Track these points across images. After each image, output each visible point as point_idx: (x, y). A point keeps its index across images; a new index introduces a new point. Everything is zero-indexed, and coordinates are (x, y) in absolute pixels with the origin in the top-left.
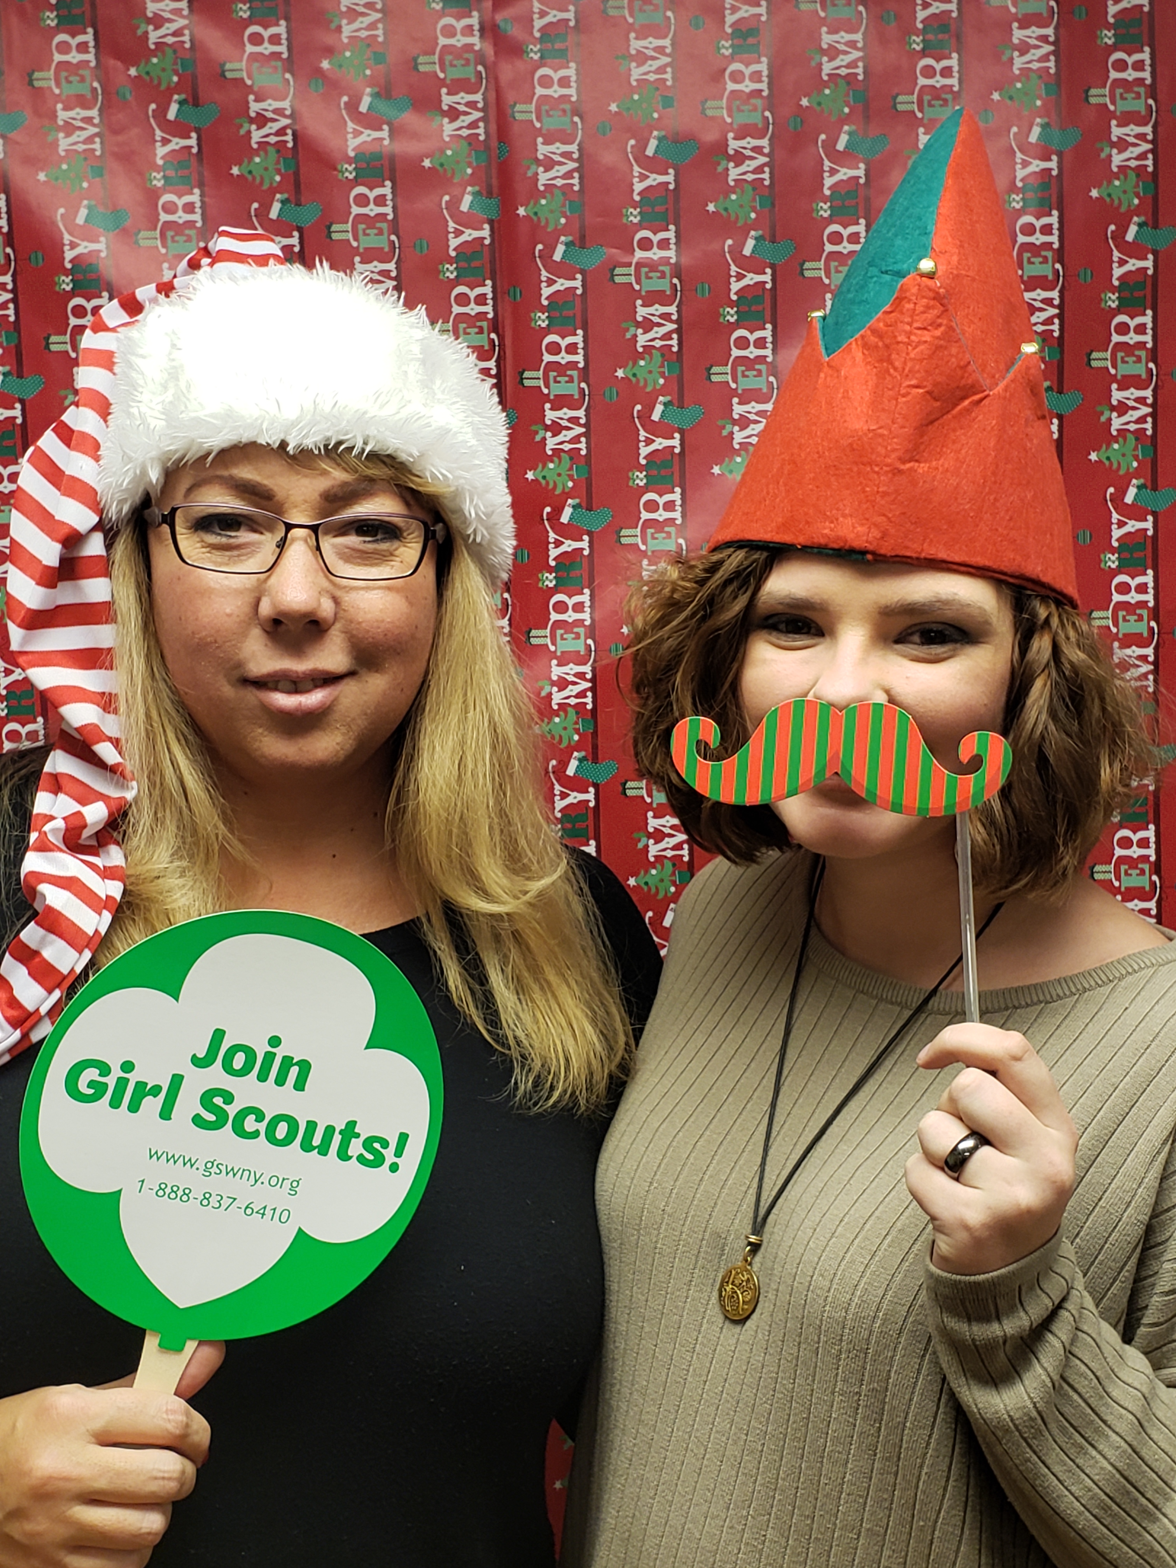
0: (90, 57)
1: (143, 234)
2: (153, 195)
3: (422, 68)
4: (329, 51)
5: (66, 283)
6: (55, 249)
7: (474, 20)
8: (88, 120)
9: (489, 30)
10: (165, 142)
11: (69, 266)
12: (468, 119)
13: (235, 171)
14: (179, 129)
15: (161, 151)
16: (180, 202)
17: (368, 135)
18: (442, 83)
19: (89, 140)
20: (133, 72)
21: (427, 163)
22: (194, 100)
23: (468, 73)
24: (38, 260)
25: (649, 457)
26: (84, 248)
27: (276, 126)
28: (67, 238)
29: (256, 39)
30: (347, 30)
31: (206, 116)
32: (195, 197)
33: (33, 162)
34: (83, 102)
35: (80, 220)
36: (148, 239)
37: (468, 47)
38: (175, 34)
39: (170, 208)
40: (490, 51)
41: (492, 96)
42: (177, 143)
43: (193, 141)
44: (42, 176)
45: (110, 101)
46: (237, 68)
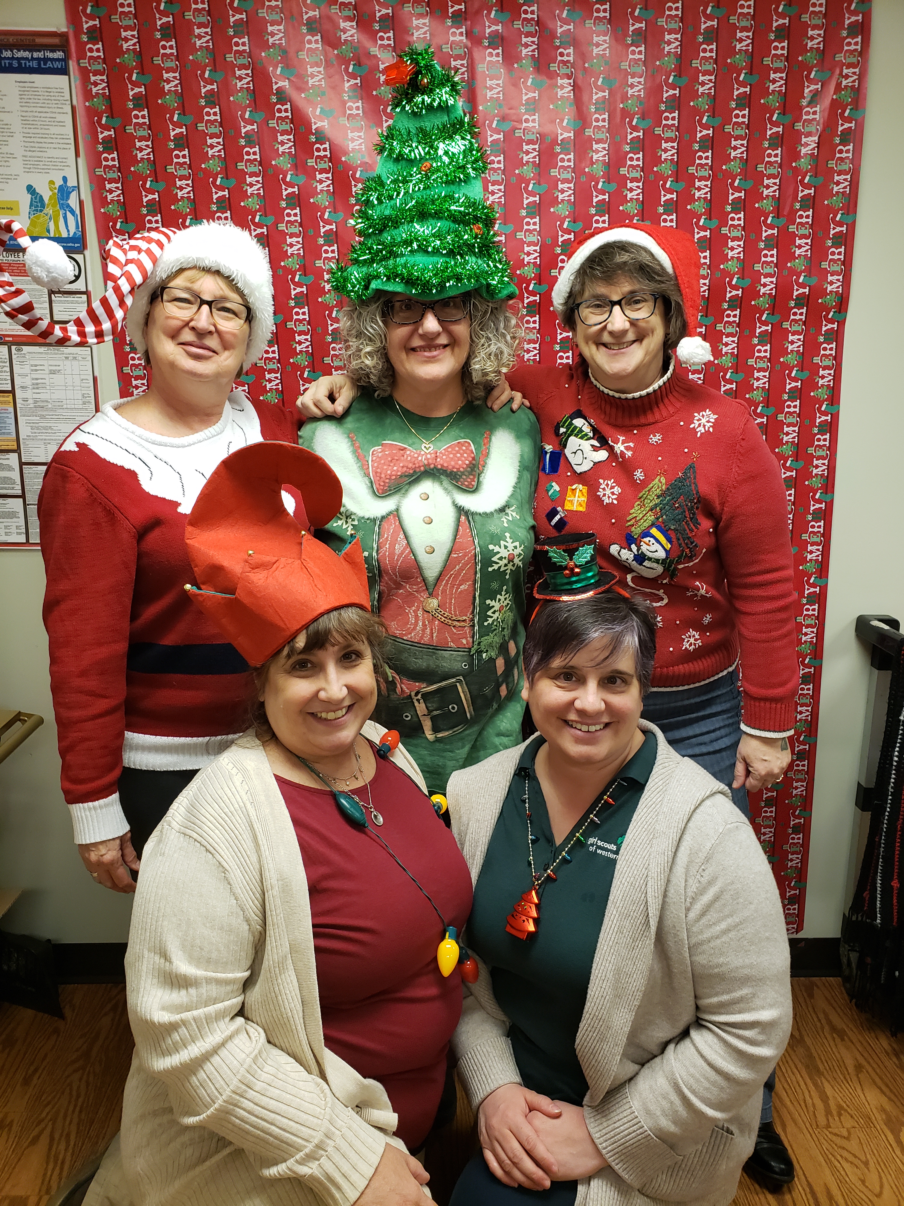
0: (320, 46)
1: (341, 119)
2: (344, 103)
3: (444, 50)
5: (313, 139)
6: (308, 125)
7: (463, 30)
8: (319, 72)
9: (469, 34)
10: (348, 81)
11: (314, 131)
12: (461, 71)
13: (374, 93)
14: (353, 76)
15: (347, 85)
16: (354, 106)
18: (451, 56)
19: (320, 81)
20: (336, 52)
22: (359, 64)
23: (461, 52)
24: (302, 129)
25: (528, 204)
26: (319, 124)
28: (313, 120)
29: (382, 38)
31: (365, 69)
32: (359, 104)
33: (300, 89)
34: (317, 65)
35: (318, 113)
36: (343, 121)
37: (461, 41)
38: (351, 36)
39: (350, 108)
40: (469, 44)
41: (470, 61)
42: (353, 82)
43: (358, 81)
44: (303, 95)
45: (328, 65)
46: (374, 51)
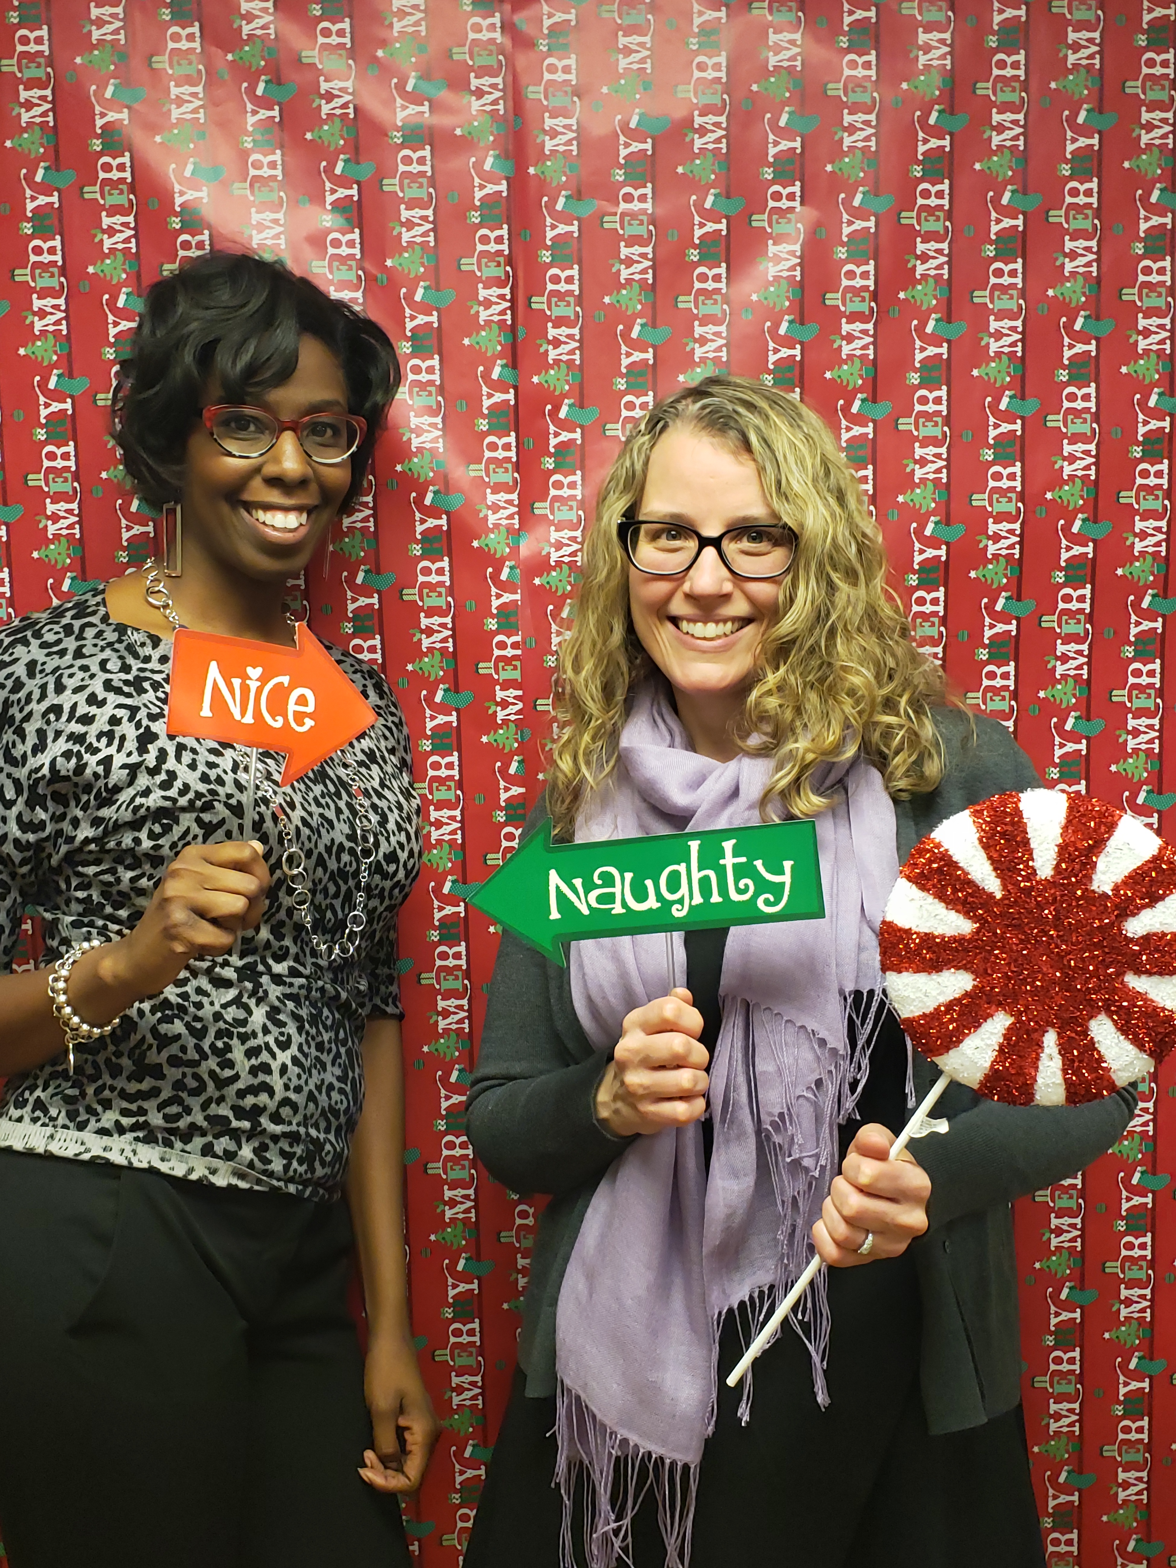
0: (197, 45)
1: (237, 185)
2: (244, 154)
3: (455, 57)
4: (383, 43)
5: (176, 223)
6: (167, 196)
7: (497, 20)
8: (194, 95)
9: (507, 27)
10: (255, 113)
11: (178, 209)
12: (491, 98)
13: (309, 136)
14: (264, 103)
15: (251, 120)
16: (266, 160)
17: (413, 109)
18: (471, 69)
19: (195, 111)
20: (230, 57)
21: (458, 132)
22: (277, 80)
23: (492, 61)
24: (154, 204)
25: (629, 366)
26: (190, 195)
27: (340, 102)
28: (177, 188)
29: (326, 33)
30: (397, 26)
31: (288, 92)
32: (277, 157)
33: (153, 128)
34: (189, 80)
35: (188, 173)
36: (240, 189)
37: (492, 41)
38: (263, 28)
39: (257, 165)
40: (508, 44)
41: (510, 78)
42: (263, 114)
43: (276, 113)
44: (158, 139)
45: (212, 80)
46: (311, 55)
